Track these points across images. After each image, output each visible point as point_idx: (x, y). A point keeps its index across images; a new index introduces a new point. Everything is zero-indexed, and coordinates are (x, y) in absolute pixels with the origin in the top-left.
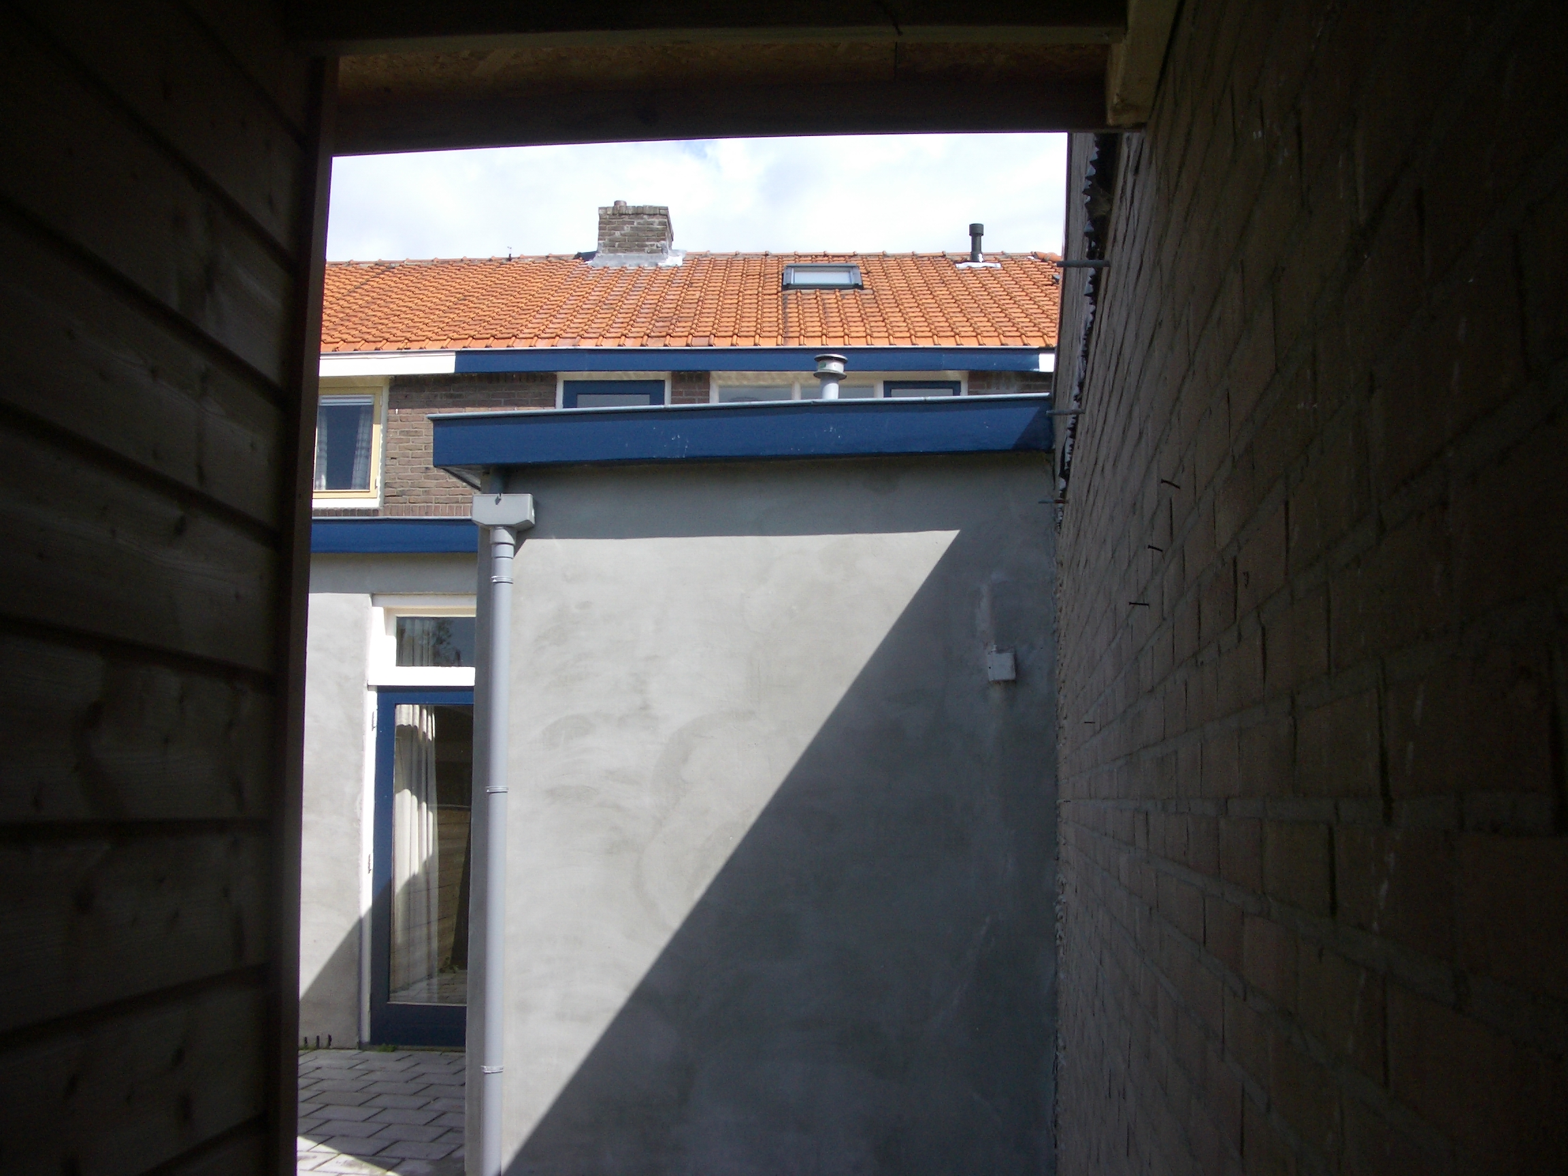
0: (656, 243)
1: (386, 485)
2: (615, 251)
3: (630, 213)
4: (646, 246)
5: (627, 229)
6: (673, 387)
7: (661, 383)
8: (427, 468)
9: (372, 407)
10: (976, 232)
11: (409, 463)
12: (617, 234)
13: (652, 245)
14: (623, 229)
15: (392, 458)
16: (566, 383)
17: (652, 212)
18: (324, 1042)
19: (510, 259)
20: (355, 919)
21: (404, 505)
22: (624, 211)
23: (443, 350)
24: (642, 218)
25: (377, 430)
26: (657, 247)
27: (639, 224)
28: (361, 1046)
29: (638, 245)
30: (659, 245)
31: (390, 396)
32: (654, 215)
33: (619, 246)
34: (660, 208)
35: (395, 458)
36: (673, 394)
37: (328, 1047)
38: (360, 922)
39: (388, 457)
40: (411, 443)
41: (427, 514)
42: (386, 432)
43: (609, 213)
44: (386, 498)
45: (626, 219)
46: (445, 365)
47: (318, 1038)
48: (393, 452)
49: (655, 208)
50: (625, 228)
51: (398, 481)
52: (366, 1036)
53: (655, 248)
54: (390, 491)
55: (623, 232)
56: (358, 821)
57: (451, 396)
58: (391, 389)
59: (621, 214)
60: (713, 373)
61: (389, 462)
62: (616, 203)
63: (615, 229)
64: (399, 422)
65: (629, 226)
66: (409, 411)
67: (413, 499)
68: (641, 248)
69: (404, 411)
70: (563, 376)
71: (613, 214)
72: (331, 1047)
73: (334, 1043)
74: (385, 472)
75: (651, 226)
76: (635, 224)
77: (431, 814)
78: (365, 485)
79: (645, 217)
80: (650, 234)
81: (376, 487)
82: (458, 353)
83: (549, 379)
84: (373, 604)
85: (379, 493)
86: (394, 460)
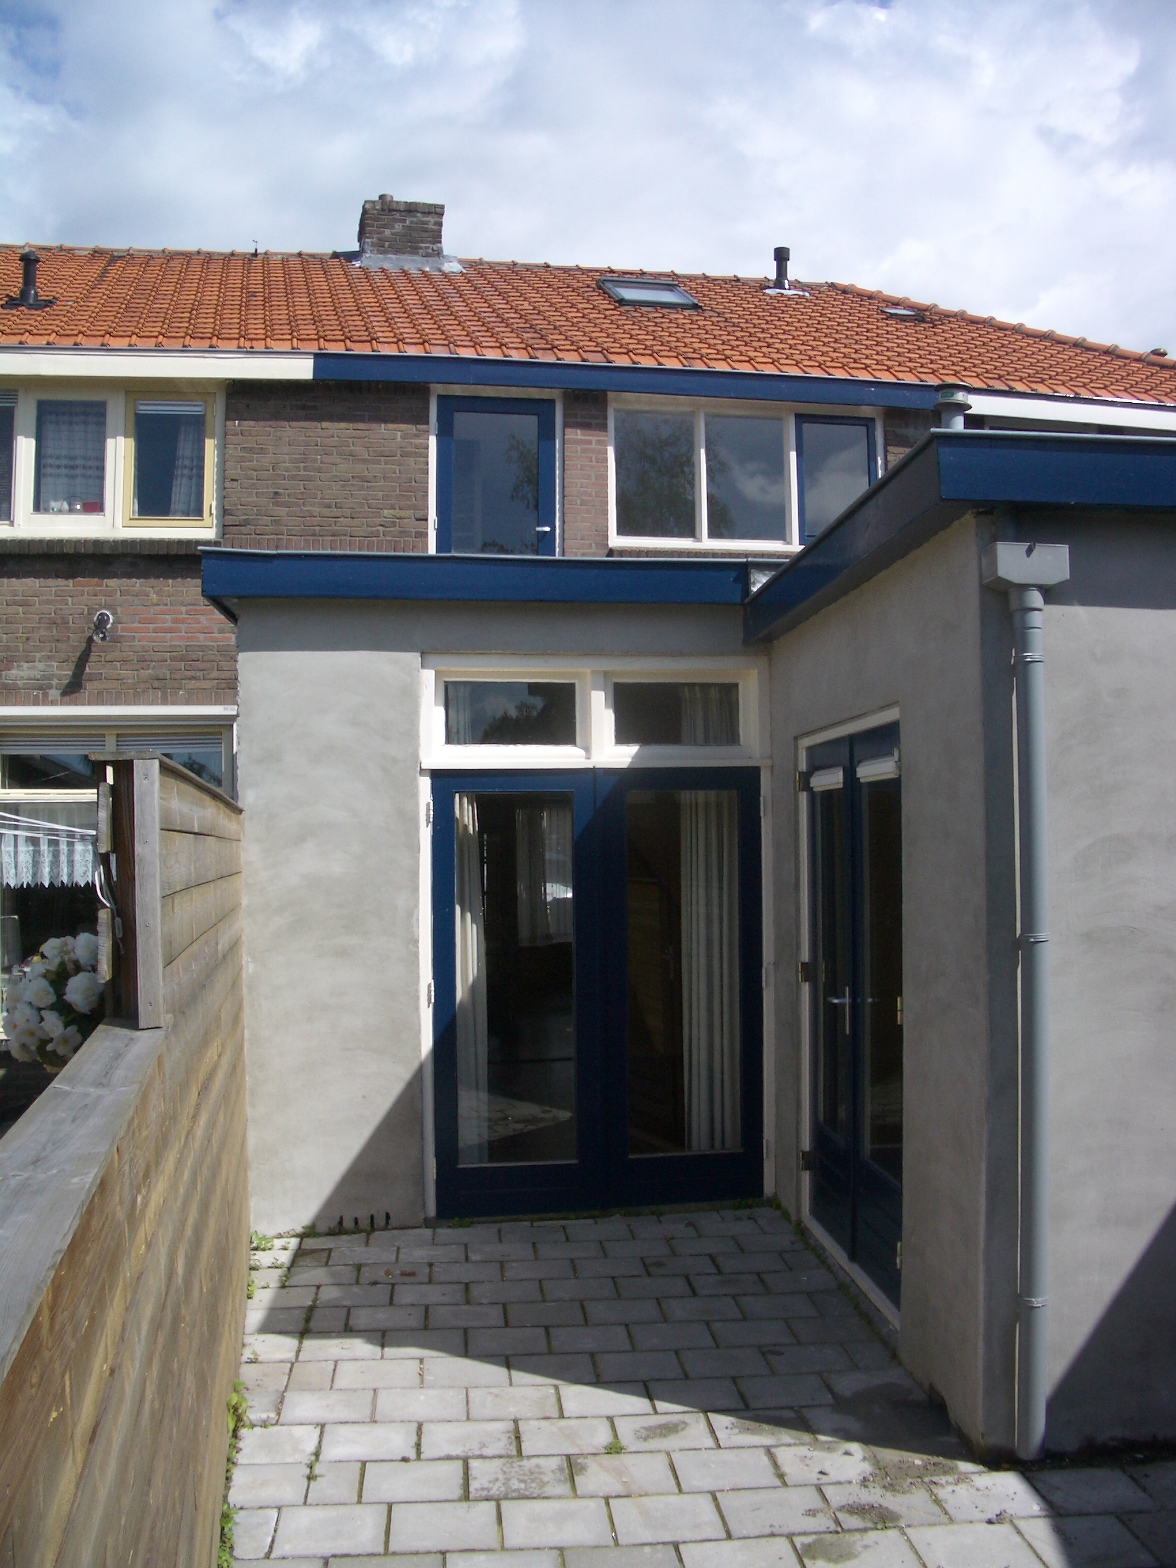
0: (431, 246)
1: (224, 512)
2: (385, 252)
3: (402, 209)
4: (421, 248)
5: (398, 227)
6: (565, 409)
7: (551, 402)
8: (276, 493)
9: (204, 416)
10: (781, 256)
11: (253, 486)
12: (387, 232)
13: (426, 248)
14: (393, 228)
15: (232, 480)
16: (441, 398)
17: (427, 210)
18: (380, 1221)
19: (256, 254)
20: (415, 1066)
21: (249, 536)
22: (394, 206)
23: (295, 352)
24: (416, 217)
25: (210, 446)
26: (433, 250)
27: (412, 222)
28: (428, 1223)
29: (410, 247)
30: (435, 248)
31: (227, 405)
32: (429, 213)
33: (389, 247)
34: (436, 206)
35: (237, 480)
36: (565, 416)
37: (386, 1228)
38: (421, 1068)
39: (224, 478)
40: (255, 462)
41: (277, 548)
42: (223, 448)
43: (377, 208)
44: (224, 528)
45: (398, 216)
46: (301, 369)
47: (372, 1217)
48: (231, 473)
49: (430, 205)
50: (396, 226)
51: (240, 507)
52: (432, 1210)
53: (430, 251)
54: (230, 519)
55: (394, 231)
56: (416, 942)
57: (304, 407)
58: (229, 396)
59: (391, 210)
60: (611, 395)
61: (228, 484)
62: (382, 197)
63: (385, 226)
64: (240, 437)
65: (401, 224)
66: (252, 423)
67: (259, 529)
68: (414, 250)
69: (246, 423)
70: (438, 389)
71: (383, 210)
72: (389, 1227)
73: (393, 1222)
74: (223, 497)
75: (426, 226)
76: (408, 222)
77: (475, 927)
78: (199, 512)
79: (419, 215)
80: (425, 235)
81: (211, 514)
82: (316, 356)
83: (419, 391)
84: (423, 666)
85: (215, 522)
86: (235, 483)
